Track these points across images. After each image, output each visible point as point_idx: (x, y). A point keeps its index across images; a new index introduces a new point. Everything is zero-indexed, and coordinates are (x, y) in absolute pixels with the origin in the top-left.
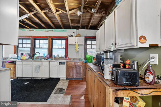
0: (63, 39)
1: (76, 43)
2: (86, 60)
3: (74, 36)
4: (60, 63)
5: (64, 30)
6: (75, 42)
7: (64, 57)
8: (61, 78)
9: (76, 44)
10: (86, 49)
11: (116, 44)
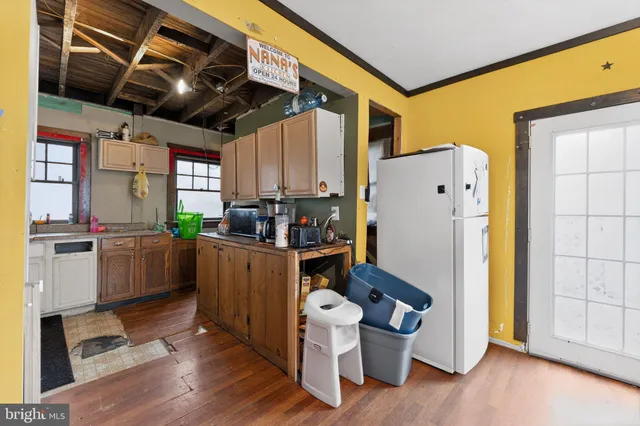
0: (61, 140)
1: (138, 164)
2: (177, 227)
3: (126, 138)
4: (61, 249)
5: (63, 103)
6: (134, 164)
7: (66, 222)
8: (64, 314)
9: (137, 170)
10: (172, 192)
11: (285, 188)
